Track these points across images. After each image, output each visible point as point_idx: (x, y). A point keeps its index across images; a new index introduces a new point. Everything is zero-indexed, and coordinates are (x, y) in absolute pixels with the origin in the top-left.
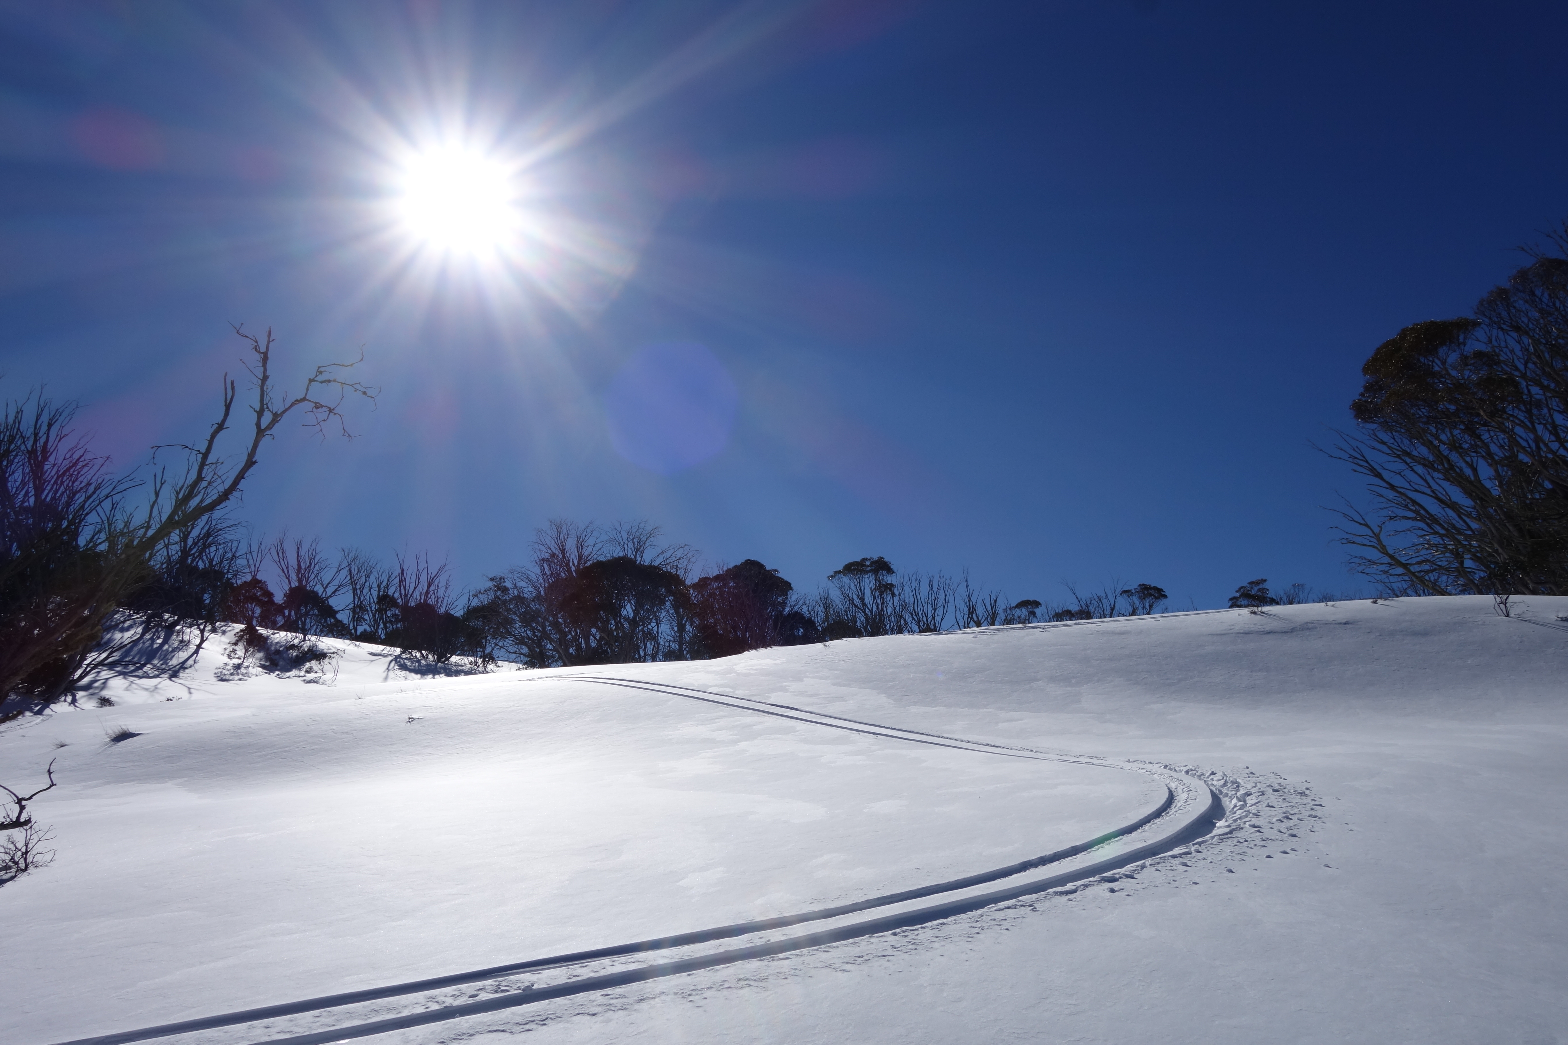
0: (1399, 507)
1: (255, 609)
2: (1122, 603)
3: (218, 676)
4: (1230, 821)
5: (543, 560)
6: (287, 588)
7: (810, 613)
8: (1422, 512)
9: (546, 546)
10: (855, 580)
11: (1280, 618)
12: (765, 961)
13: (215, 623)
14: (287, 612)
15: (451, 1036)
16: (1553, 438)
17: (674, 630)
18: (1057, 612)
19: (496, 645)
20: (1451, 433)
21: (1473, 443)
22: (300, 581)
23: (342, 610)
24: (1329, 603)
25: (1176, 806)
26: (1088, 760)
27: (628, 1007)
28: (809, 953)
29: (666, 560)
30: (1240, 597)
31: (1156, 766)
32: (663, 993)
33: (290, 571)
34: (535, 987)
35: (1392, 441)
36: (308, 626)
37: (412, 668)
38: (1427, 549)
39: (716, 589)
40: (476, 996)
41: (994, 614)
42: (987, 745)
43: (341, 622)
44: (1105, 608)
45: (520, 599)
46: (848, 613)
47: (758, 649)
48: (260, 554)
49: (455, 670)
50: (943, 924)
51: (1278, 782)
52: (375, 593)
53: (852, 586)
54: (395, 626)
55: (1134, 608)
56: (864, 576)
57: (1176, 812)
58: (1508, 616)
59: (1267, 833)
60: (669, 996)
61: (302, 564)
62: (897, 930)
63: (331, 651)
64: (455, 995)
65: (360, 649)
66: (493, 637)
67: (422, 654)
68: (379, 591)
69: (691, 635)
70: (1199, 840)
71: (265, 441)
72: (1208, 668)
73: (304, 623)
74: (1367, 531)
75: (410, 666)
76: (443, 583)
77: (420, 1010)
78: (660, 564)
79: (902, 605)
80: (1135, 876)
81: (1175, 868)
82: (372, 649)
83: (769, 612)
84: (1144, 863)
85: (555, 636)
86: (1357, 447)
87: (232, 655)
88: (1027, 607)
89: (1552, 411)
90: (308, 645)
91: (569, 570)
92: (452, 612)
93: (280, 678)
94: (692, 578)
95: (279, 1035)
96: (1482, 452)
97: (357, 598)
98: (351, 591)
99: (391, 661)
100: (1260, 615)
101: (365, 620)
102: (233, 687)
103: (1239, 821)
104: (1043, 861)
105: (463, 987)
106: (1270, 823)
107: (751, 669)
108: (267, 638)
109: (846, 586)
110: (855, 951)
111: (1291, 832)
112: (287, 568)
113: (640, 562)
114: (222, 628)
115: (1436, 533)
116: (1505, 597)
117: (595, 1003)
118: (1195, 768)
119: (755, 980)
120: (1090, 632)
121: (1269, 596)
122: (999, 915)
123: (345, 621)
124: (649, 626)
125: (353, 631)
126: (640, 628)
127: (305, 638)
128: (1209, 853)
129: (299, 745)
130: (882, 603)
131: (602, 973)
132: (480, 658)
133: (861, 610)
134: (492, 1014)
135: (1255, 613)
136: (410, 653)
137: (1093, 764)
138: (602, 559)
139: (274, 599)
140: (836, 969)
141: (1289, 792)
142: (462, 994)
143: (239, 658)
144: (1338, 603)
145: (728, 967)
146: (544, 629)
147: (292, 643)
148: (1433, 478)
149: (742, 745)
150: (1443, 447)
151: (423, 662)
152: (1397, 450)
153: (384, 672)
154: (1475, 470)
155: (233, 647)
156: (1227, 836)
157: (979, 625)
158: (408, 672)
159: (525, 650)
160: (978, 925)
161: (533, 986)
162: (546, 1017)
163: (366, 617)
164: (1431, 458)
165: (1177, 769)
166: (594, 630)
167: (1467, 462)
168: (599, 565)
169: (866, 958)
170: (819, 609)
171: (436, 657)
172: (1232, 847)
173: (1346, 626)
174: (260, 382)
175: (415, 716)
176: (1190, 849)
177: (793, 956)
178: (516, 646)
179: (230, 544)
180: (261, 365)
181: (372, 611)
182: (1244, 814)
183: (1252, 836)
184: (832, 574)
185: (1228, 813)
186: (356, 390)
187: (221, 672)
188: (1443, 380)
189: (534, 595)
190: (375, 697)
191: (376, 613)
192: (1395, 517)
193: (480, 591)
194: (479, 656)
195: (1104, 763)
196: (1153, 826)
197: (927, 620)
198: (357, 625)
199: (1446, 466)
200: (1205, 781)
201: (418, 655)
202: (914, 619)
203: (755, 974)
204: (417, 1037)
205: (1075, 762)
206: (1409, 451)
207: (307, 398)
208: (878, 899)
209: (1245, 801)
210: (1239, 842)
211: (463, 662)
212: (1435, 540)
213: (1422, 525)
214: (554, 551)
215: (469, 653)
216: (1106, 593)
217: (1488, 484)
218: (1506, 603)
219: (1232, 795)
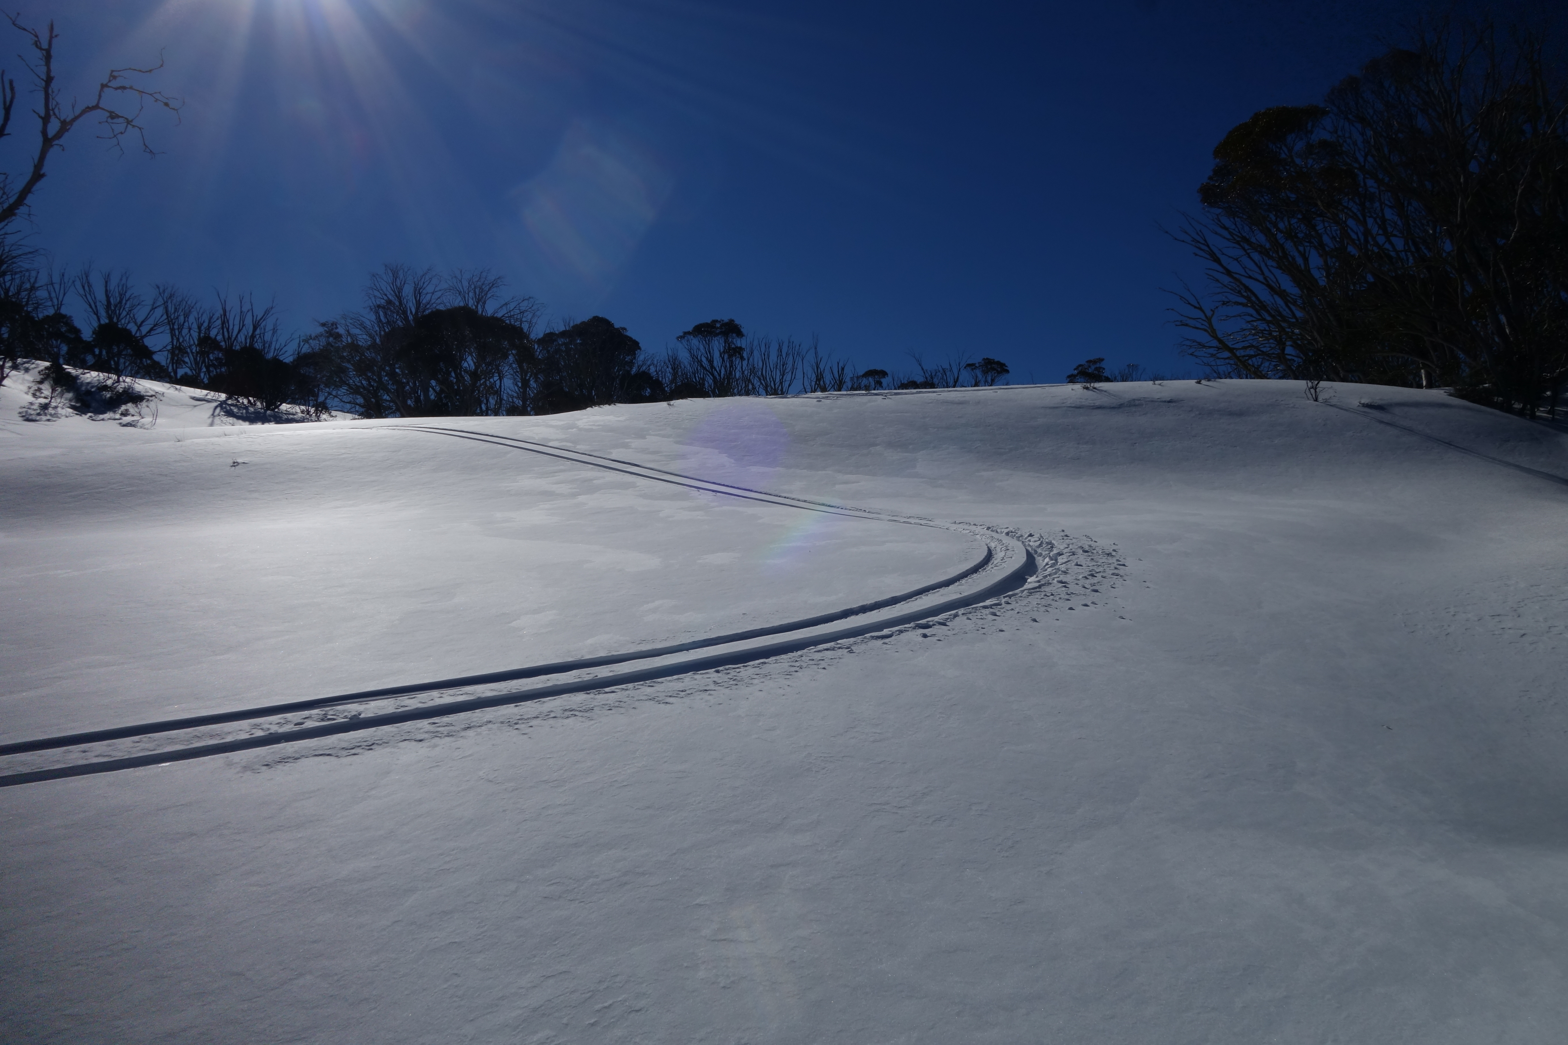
0: (1233, 292)
1: (61, 346)
2: (965, 375)
3: (23, 416)
4: (1040, 577)
5: (379, 306)
6: (95, 324)
7: (657, 374)
8: (1253, 299)
9: (381, 291)
10: (704, 342)
11: (1110, 394)
12: (591, 694)
13: (16, 360)
14: (97, 351)
15: (276, 760)
16: (1380, 232)
17: (518, 386)
18: (903, 382)
19: (330, 394)
20: (1289, 222)
21: (1308, 232)
22: (110, 318)
23: (159, 351)
24: (1157, 382)
25: (993, 563)
26: (917, 521)
27: (454, 734)
28: (635, 687)
29: (510, 312)
30: (1077, 375)
31: (979, 528)
32: (490, 722)
33: (98, 307)
34: (362, 716)
35: (1234, 227)
36: (121, 367)
37: (240, 414)
38: (1254, 335)
39: (562, 345)
40: (302, 724)
41: (841, 382)
42: (823, 505)
43: (158, 363)
44: (949, 380)
45: (354, 347)
46: (697, 375)
47: (602, 406)
48: (62, 285)
49: (286, 419)
50: (765, 663)
51: (1089, 544)
52: (195, 335)
53: (702, 347)
54: (218, 370)
55: (976, 381)
56: (713, 338)
57: (992, 568)
58: (1316, 400)
59: (1073, 588)
60: (496, 725)
61: (112, 300)
62: (721, 668)
63: (148, 394)
64: (280, 723)
65: (181, 394)
66: (327, 386)
67: (249, 401)
68: (200, 333)
69: (535, 392)
70: (1010, 593)
71: (53, 153)
72: (1038, 439)
73: (117, 364)
74: (1200, 314)
75: (237, 413)
76: (269, 327)
77: (244, 736)
78: (503, 316)
79: (750, 369)
80: (947, 624)
81: (985, 617)
82: (195, 393)
83: (617, 371)
84: (957, 612)
85: (392, 387)
86: (1200, 231)
87: (38, 394)
88: (874, 376)
89: (1383, 206)
90: (123, 386)
91: (406, 318)
92: (281, 358)
93: (93, 420)
94: (538, 331)
95: (96, 758)
96: (1314, 242)
97: (175, 338)
98: (168, 331)
99: (216, 408)
100: (1092, 390)
101: (185, 362)
102: (40, 428)
103: (1048, 577)
104: (864, 609)
105: (289, 716)
106: (1076, 579)
107: (594, 425)
108: (76, 378)
109: (695, 348)
110: (679, 686)
111: (1094, 588)
112: (95, 303)
113: (482, 313)
114: (24, 365)
115: (1264, 319)
116: (1316, 382)
117: (422, 731)
118: (1015, 530)
119: (580, 711)
120: (930, 401)
121: (1104, 374)
122: (818, 656)
123: (163, 363)
124: (491, 380)
125: (172, 374)
126: (482, 382)
127: (118, 379)
128: (1018, 605)
129: (115, 485)
130: (731, 366)
131: (430, 704)
132: (313, 407)
133: (710, 373)
134: (318, 740)
135: (1087, 388)
136: (236, 399)
137: (921, 525)
138: (442, 307)
139: (82, 335)
140: (659, 702)
141: (1097, 552)
142: (287, 722)
143: (45, 398)
144: (1165, 382)
145: (555, 699)
146: (380, 377)
147: (105, 384)
148: (1266, 264)
149: (581, 498)
150: (1279, 236)
151: (251, 409)
152: (1236, 235)
153: (209, 418)
154: (1306, 259)
155: (38, 385)
156: (1035, 590)
157: (824, 390)
158: (235, 419)
159: (360, 400)
160: (797, 664)
161: (360, 715)
162: (372, 742)
163: (187, 360)
164: (1268, 246)
165: (999, 530)
166: (433, 383)
167: (1299, 252)
168: (437, 314)
169: (688, 692)
170: (667, 370)
171: (264, 404)
172: (1039, 600)
173: (1170, 404)
174: (44, 84)
175: (240, 460)
176: (1001, 601)
177: (618, 690)
178: (351, 396)
179: (27, 274)
180: (44, 63)
181: (192, 353)
182: (1054, 571)
183: (1059, 590)
184: (682, 334)
185: (1039, 571)
186: (157, 100)
187: (26, 412)
188: (1288, 167)
189: (369, 343)
190: (196, 441)
191: (197, 356)
192: (1228, 302)
193: (310, 336)
194: (311, 405)
195: (931, 523)
196: (969, 580)
197: (775, 385)
198: (177, 368)
199: (1280, 254)
200: (1023, 542)
201: (245, 401)
202: (761, 383)
203: (581, 705)
204: (241, 760)
205: (904, 522)
206: (1248, 237)
207: (100, 106)
208: (705, 641)
209: (1056, 560)
210: (1046, 595)
211: (294, 411)
212: (1262, 326)
213: (1251, 311)
214: (390, 297)
215: (300, 402)
216: (951, 366)
217: (1316, 274)
218: (1316, 388)
219: (1045, 554)
